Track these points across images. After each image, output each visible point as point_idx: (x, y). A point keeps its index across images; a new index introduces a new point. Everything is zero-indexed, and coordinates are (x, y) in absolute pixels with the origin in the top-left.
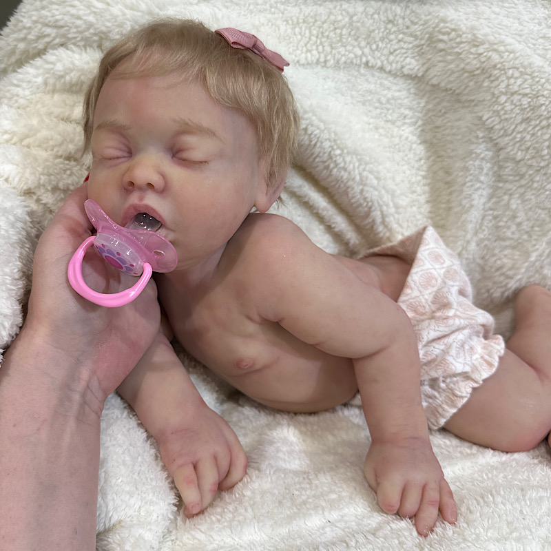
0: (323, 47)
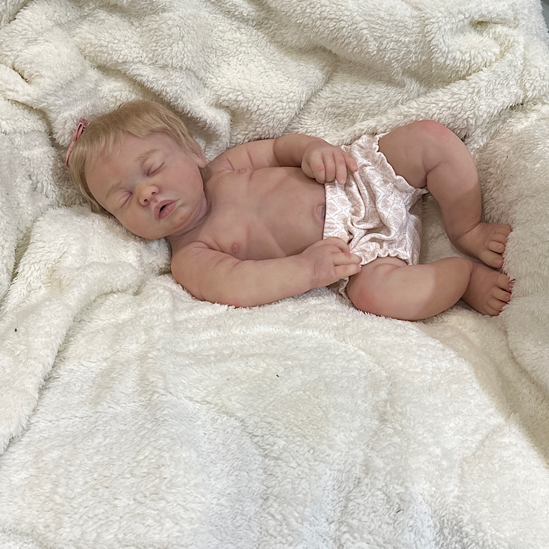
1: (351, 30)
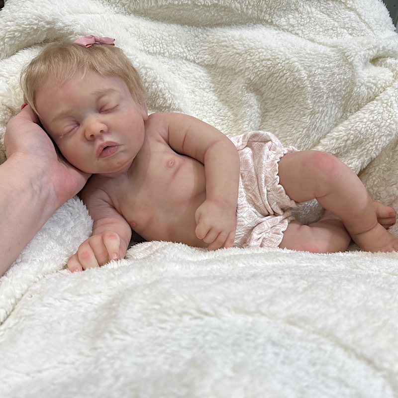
0: (163, 45)
1: (284, 64)
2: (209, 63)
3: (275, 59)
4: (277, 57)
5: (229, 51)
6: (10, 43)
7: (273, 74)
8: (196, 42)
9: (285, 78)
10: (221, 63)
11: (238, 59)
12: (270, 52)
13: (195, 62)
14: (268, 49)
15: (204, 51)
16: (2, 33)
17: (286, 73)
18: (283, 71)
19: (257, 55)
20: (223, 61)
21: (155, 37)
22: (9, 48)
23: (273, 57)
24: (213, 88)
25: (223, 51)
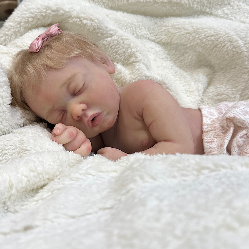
1: (225, 38)
2: (166, 41)
3: (217, 35)
4: (219, 33)
5: (181, 32)
6: (25, 26)
7: (217, 45)
8: (156, 28)
9: (226, 47)
10: (175, 41)
11: (188, 37)
12: (213, 30)
13: (155, 41)
14: (211, 29)
15: (161, 33)
16: (19, 19)
17: (227, 44)
18: (224, 42)
19: (203, 33)
20: (177, 39)
21: (127, 22)
22: (23, 29)
23: (216, 34)
24: (170, 58)
25: (176, 31)
